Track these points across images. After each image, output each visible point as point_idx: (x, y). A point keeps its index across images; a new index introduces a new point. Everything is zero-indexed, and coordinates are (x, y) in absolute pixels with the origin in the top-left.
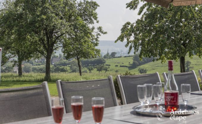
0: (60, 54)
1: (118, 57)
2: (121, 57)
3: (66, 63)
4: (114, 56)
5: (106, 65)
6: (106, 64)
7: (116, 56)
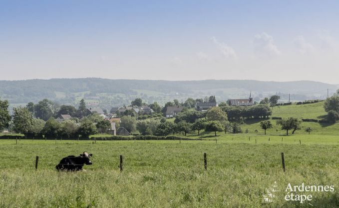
0: (175, 100)
1: (285, 104)
2: (290, 104)
3: (197, 114)
4: (276, 102)
5: (274, 118)
6: (273, 116)
7: (279, 101)
